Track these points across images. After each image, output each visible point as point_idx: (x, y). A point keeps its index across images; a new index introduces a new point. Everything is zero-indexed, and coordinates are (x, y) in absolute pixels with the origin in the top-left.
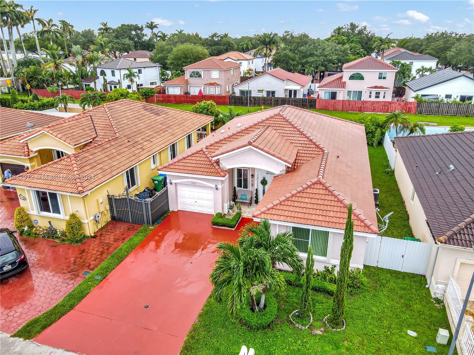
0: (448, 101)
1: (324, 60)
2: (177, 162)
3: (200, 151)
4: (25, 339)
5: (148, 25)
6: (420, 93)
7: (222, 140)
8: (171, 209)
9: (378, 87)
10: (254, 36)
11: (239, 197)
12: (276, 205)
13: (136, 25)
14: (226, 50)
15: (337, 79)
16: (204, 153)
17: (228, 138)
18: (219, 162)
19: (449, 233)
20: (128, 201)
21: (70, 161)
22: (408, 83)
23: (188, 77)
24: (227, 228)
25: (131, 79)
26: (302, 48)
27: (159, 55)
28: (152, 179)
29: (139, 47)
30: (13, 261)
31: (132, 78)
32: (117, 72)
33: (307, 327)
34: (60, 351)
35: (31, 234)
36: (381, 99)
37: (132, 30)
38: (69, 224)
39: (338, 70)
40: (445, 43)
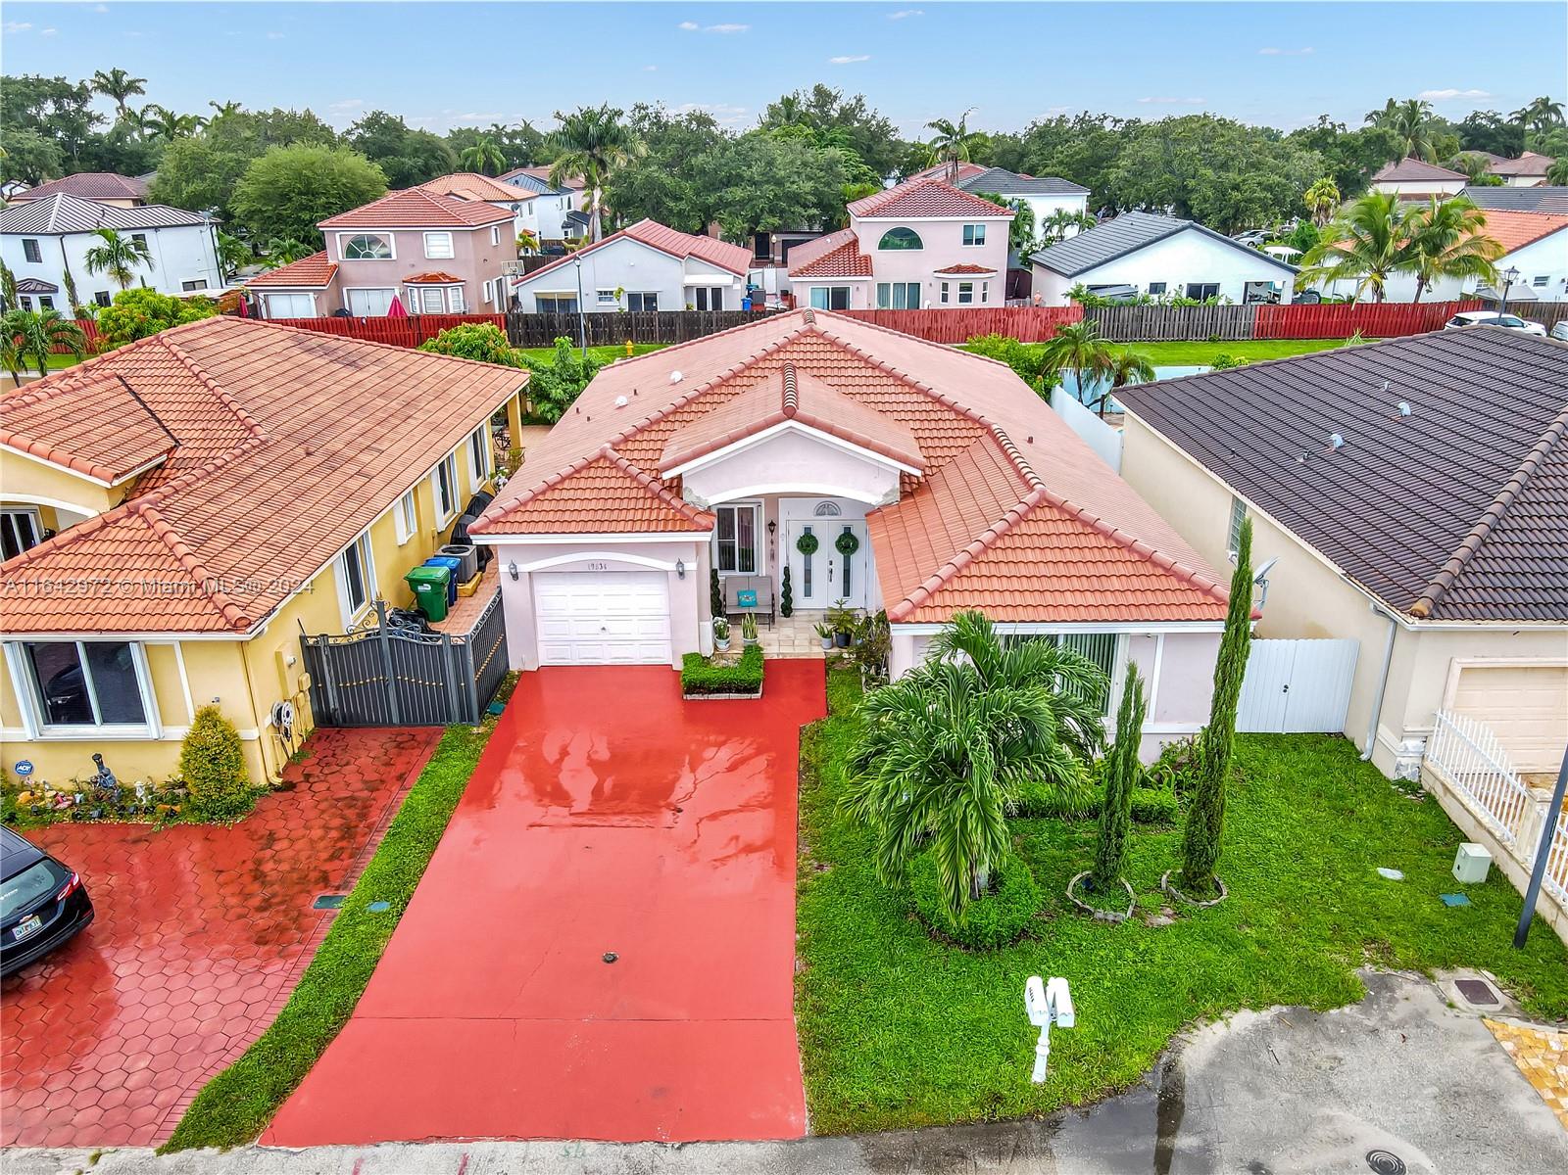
0: (1162, 299)
1: (776, 195)
2: (531, 499)
3: (597, 460)
4: (226, 1146)
5: (102, 80)
6: (1086, 280)
7: (658, 422)
8: (514, 667)
9: (965, 267)
10: (494, 129)
11: (731, 599)
12: (949, 580)
13: (56, 79)
14: (423, 173)
15: (844, 247)
16: (614, 465)
17: (674, 413)
18: (679, 486)
19: (1431, 591)
20: (386, 646)
21: (145, 526)
22: (1037, 255)
23: (340, 258)
24: (734, 696)
25: (119, 268)
26: (701, 157)
27: (191, 188)
28: (406, 578)
29: (76, 163)
30: (47, 898)
31: (124, 265)
32: (48, 247)
33: (1129, 913)
34: (387, 1150)
35: (19, 815)
36: (976, 303)
37: (39, 100)
38: (194, 748)
39: (816, 228)
40: (1094, 144)
